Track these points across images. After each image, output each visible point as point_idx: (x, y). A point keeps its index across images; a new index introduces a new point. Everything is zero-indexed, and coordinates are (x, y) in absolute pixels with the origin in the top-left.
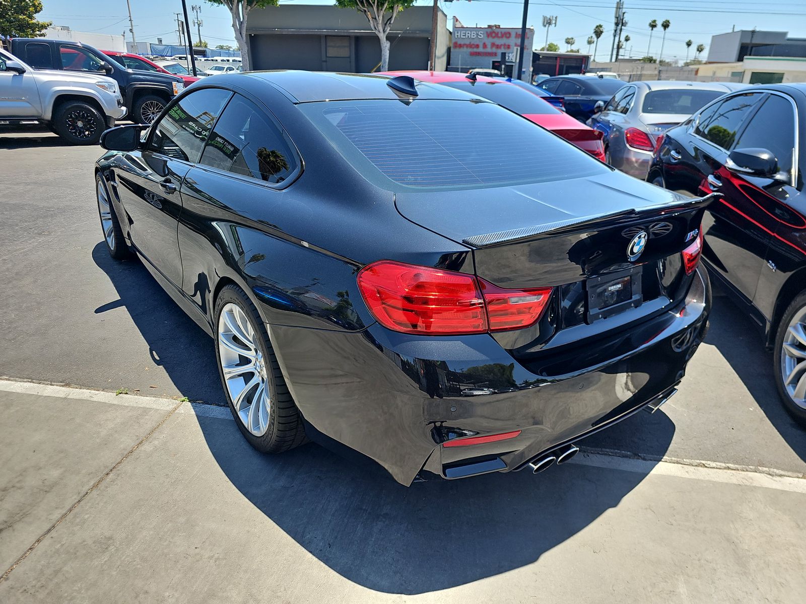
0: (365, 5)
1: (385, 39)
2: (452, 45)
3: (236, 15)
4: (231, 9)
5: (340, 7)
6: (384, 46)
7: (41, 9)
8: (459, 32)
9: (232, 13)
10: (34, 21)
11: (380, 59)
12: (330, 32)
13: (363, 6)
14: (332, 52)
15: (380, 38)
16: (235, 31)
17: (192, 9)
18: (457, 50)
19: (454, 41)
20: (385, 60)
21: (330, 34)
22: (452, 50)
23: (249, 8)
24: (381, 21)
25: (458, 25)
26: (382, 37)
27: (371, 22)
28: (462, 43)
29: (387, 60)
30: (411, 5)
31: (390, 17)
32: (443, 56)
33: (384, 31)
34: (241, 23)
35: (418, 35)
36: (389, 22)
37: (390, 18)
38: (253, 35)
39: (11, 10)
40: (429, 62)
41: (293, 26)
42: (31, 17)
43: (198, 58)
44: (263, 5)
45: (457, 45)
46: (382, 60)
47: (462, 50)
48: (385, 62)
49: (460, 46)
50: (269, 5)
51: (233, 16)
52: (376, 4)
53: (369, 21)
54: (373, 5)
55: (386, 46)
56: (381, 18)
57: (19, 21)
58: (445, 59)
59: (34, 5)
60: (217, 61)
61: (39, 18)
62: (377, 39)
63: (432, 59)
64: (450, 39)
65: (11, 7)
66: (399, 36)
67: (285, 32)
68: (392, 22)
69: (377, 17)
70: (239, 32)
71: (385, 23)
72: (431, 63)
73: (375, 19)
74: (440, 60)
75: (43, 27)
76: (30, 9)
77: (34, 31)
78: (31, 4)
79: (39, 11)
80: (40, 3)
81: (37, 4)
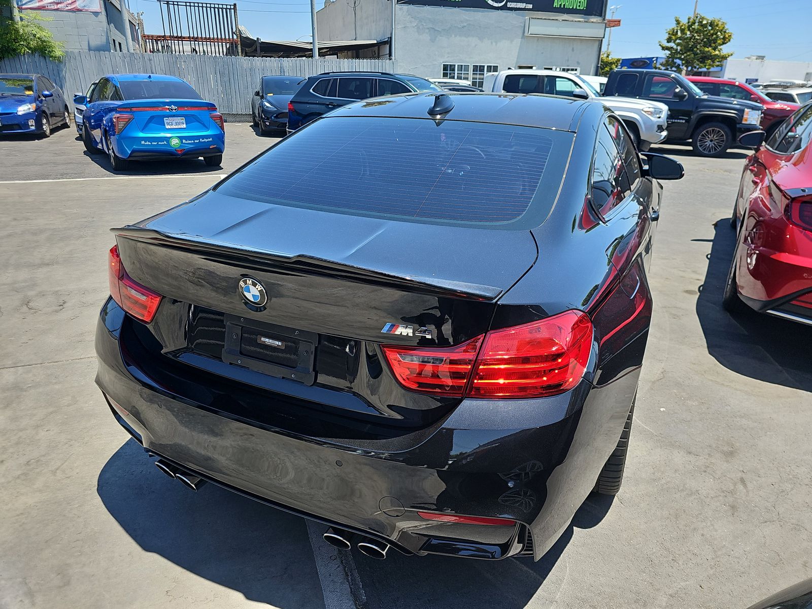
7: (729, 40)
10: (717, 52)
39: (701, 43)
42: (715, 49)
57: (703, 53)
59: (724, 38)
61: (725, 49)
65: (702, 40)
75: (724, 58)
76: (719, 42)
77: (713, 62)
78: (722, 37)
79: (726, 43)
80: (730, 36)
81: (727, 36)
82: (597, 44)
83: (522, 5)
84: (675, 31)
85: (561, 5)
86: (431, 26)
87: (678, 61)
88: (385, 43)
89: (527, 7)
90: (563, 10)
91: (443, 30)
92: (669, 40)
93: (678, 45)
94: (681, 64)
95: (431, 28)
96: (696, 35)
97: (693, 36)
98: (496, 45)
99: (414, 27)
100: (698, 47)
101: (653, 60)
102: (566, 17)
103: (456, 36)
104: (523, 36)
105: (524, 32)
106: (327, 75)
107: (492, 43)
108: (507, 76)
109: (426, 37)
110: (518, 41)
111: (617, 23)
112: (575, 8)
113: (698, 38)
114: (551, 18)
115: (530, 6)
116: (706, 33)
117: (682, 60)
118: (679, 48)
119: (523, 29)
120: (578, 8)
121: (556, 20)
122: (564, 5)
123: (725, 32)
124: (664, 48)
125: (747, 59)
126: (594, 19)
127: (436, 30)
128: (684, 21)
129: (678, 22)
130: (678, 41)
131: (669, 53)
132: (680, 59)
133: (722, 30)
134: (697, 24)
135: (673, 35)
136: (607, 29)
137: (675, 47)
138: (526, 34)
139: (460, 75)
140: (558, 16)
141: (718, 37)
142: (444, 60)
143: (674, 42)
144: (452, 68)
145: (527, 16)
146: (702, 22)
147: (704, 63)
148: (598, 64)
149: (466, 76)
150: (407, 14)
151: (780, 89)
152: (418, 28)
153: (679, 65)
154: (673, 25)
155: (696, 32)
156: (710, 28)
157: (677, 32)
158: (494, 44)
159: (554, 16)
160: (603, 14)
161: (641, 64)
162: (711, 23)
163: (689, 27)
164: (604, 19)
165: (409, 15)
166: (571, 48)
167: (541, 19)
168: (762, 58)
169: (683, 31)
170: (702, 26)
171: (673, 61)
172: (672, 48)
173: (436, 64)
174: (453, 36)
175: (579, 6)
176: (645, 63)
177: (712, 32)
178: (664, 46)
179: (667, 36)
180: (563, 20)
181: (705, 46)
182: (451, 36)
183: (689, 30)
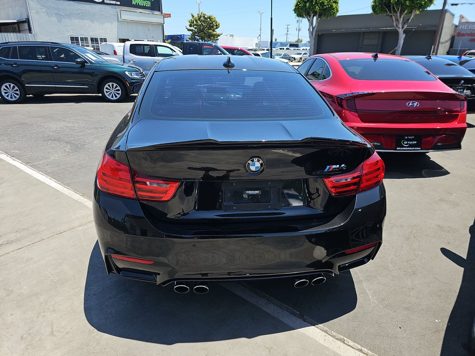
0: (392, 12)
1: (402, 32)
2: (456, 35)
3: (311, 23)
4: (309, 20)
5: (374, 14)
6: (401, 36)
7: (219, 27)
8: (464, 25)
9: (309, 22)
10: (215, 33)
11: (396, 46)
12: (367, 30)
13: (391, 12)
14: (366, 42)
15: (399, 32)
16: (309, 33)
17: (297, 21)
18: (460, 38)
19: (457, 32)
20: (400, 45)
21: (366, 31)
22: (456, 38)
23: (319, 19)
24: (401, 21)
25: (463, 21)
26: (401, 31)
27: (395, 22)
28: (465, 33)
29: (401, 46)
30: (426, 9)
31: (409, 18)
32: (447, 42)
33: (403, 28)
34: (313, 28)
35: (428, 29)
36: (407, 22)
37: (408, 20)
38: (320, 34)
39: (206, 28)
40: (433, 46)
41: (344, 28)
42: (214, 31)
43: (290, 49)
44: (328, 17)
45: (459, 34)
46: (398, 46)
47: (464, 37)
48: (399, 47)
49: (463, 35)
50: (332, 16)
51: (309, 24)
52: (399, 11)
53: (393, 22)
54: (397, 11)
55: (402, 37)
56: (402, 19)
57: (209, 33)
58: (448, 44)
59: (216, 25)
60: (300, 49)
61: (218, 31)
62: (397, 33)
63: (435, 44)
64: (455, 30)
65: (207, 26)
66: (414, 30)
67: (339, 31)
68: (409, 21)
69: (399, 19)
70: (311, 33)
71: (404, 22)
72: (434, 47)
73: (398, 20)
74: (443, 45)
75: (219, 35)
76: (214, 27)
77: (214, 38)
78: (215, 25)
79: (218, 28)
80: (219, 24)
81: (217, 24)
82: (161, 27)
83: (114, 2)
84: (193, 21)
85: (136, 3)
86: (57, 12)
87: (198, 37)
88: (23, 22)
89: (116, 3)
90: (138, 6)
91: (65, 15)
92: (190, 26)
93: (195, 28)
94: (199, 39)
95: (57, 13)
96: (203, 23)
97: (202, 24)
98: (103, 25)
99: (44, 12)
100: (205, 30)
101: (182, 36)
102: (140, 10)
103: (75, 19)
104: (118, 21)
105: (118, 18)
106: (7, 44)
107: (100, 24)
108: (131, 45)
109: (54, 19)
110: (115, 24)
111: (169, 16)
112: (145, 5)
113: (205, 25)
114: (133, 11)
115: (119, 3)
116: (208, 22)
117: (199, 36)
118: (196, 30)
119: (117, 16)
120: (146, 6)
121: (136, 12)
122: (138, 3)
123: (216, 22)
124: (188, 30)
125: (226, 36)
126: (157, 13)
127: (60, 15)
128: (196, 16)
129: (193, 16)
130: (195, 26)
131: (192, 32)
132: (197, 36)
133: (215, 21)
134: (202, 17)
135: (192, 23)
136: (164, 19)
137: (194, 29)
138: (120, 19)
139: (83, 44)
140: (136, 10)
141: (213, 25)
142: (70, 34)
143: (193, 27)
144: (77, 39)
145: (119, 9)
146: (204, 16)
147: (210, 38)
148: (164, 38)
149: (87, 44)
150: (37, 3)
151: (253, 51)
152: (47, 13)
153: (198, 39)
154: (191, 18)
155: (203, 22)
156: (209, 20)
157: (194, 21)
158: (101, 25)
159: (134, 10)
160: (161, 10)
161: (176, 38)
162: (209, 17)
163: (199, 19)
164: (162, 13)
165: (39, 4)
166: (148, 29)
167: (127, 11)
168: (232, 36)
169: (196, 21)
170: (205, 18)
171: (194, 37)
172: (193, 30)
173: (65, 37)
174: (73, 19)
175: (147, 5)
176: (178, 38)
177: (210, 22)
178: (188, 28)
179: (189, 24)
180: (140, 12)
181: (208, 29)
182: (72, 19)
183: (199, 20)
